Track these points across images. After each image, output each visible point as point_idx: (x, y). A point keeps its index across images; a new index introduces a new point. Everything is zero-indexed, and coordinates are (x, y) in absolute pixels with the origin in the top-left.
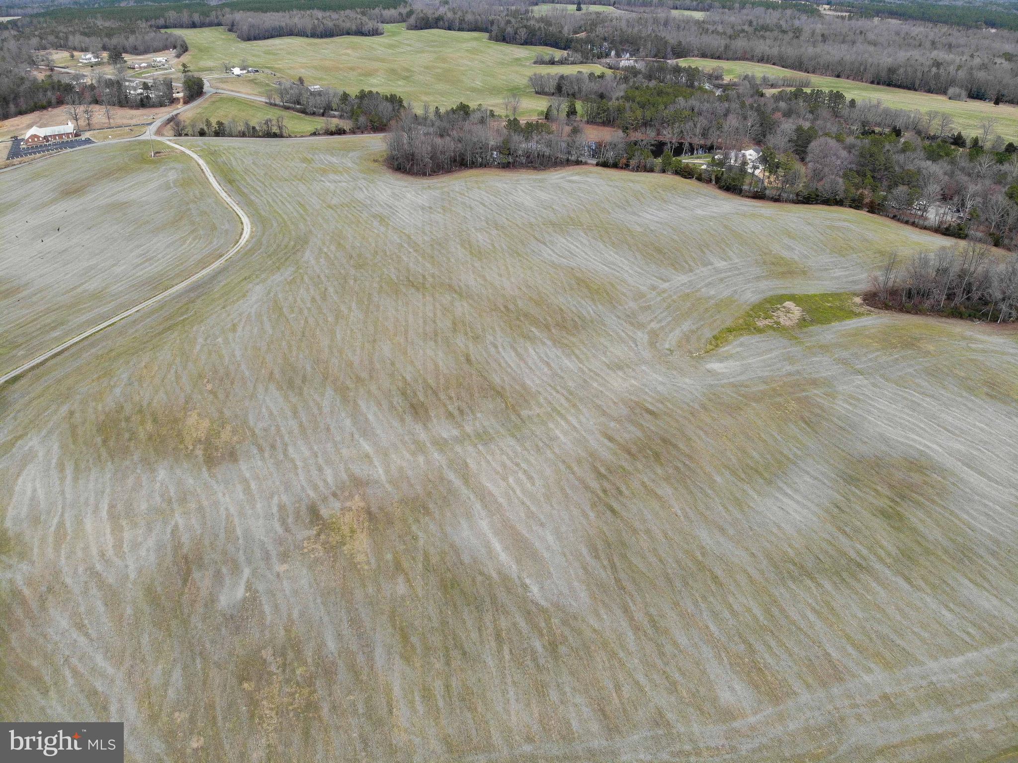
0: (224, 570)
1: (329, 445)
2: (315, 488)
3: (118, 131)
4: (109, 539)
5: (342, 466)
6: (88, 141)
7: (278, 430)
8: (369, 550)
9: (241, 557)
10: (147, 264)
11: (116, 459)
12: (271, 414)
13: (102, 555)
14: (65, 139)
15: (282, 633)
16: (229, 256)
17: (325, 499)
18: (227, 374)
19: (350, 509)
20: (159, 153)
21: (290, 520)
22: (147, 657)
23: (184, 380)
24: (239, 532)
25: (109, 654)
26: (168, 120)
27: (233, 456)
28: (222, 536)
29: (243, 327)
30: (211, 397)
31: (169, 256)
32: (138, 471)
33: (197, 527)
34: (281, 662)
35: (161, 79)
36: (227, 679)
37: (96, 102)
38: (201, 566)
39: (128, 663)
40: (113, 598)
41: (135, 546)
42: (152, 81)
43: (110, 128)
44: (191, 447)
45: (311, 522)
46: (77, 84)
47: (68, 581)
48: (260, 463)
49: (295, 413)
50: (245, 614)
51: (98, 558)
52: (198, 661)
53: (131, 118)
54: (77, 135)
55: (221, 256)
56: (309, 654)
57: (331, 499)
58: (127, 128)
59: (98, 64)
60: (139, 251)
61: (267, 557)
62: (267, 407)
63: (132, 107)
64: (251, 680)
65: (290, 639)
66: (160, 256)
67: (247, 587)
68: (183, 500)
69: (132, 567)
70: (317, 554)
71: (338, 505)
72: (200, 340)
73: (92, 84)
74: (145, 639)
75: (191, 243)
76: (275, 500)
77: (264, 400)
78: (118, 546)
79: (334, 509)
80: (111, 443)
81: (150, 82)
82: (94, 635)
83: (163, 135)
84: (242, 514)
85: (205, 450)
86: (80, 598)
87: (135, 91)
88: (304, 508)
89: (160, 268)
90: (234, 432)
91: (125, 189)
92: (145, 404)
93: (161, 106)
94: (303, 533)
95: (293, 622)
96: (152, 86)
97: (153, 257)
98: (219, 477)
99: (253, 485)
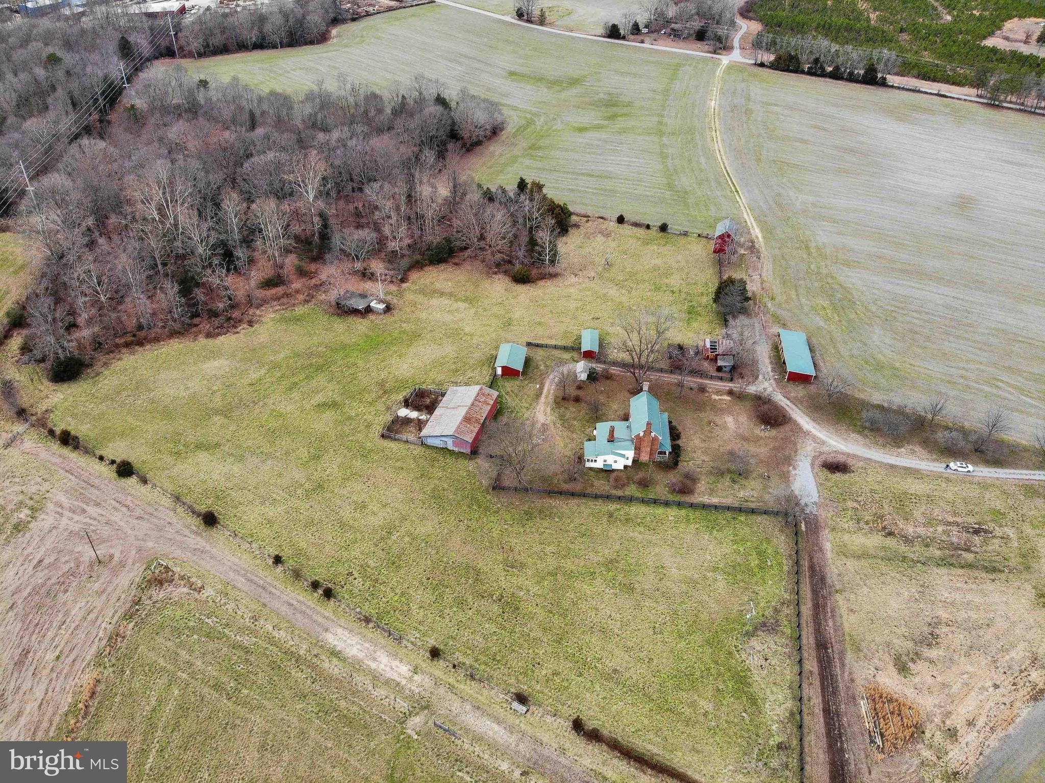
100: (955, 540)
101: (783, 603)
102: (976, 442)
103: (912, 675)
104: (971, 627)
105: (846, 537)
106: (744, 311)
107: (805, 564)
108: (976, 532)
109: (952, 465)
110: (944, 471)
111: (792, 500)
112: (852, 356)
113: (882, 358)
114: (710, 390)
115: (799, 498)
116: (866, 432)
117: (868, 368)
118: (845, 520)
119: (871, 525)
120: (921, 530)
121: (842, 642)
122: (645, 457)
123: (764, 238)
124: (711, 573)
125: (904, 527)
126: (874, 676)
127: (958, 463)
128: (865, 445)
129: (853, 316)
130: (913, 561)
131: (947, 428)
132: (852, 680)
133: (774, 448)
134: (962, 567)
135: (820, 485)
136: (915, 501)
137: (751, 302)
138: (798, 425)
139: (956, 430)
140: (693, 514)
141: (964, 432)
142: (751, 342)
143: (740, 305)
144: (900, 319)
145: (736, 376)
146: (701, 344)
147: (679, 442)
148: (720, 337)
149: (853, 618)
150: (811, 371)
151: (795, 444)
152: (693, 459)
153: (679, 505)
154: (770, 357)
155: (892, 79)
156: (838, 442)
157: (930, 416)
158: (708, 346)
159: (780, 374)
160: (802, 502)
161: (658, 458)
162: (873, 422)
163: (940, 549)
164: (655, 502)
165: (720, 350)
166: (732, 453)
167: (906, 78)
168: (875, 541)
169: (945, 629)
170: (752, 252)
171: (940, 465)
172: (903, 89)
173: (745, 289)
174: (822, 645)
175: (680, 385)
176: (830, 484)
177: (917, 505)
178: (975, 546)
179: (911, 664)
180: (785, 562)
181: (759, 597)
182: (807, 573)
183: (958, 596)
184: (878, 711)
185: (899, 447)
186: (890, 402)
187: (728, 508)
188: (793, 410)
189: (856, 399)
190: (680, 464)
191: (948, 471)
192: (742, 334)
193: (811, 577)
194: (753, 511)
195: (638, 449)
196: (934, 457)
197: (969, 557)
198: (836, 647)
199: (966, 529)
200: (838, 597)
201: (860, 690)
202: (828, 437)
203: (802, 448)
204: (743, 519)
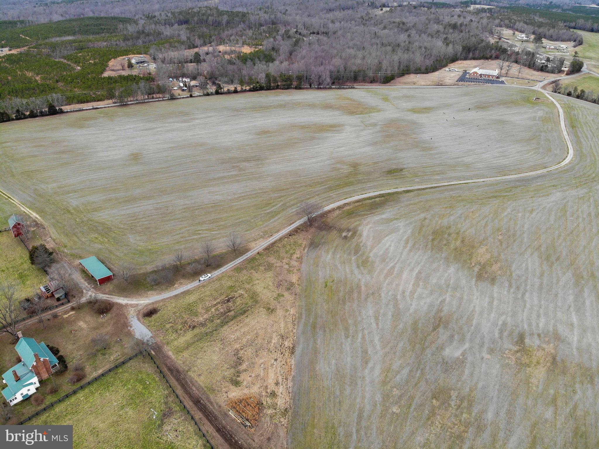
0: (456, 337)
1: (552, 305)
2: (530, 324)
3: (521, 81)
4: (410, 287)
5: (553, 321)
6: (502, 82)
7: (526, 280)
8: (541, 380)
9: (468, 336)
10: (501, 158)
11: (434, 251)
12: (527, 269)
13: (404, 292)
14: (491, 78)
15: (467, 389)
16: (551, 169)
17: (532, 334)
18: (514, 235)
19: (544, 349)
20: (539, 99)
21: (505, 334)
22: (397, 353)
23: (488, 228)
24: (474, 322)
25: (382, 339)
26: (553, 82)
27: (493, 280)
28: (465, 319)
29: (538, 213)
30: (499, 243)
31: (515, 158)
32: (441, 262)
33: (454, 306)
34: (458, 404)
35: (559, 58)
36: (427, 391)
37: (516, 62)
38: (446, 327)
39: (387, 350)
40: (397, 315)
41: (420, 297)
42: (553, 57)
43: (517, 78)
44: (473, 265)
45: (517, 342)
46: (510, 50)
47: (383, 295)
48: (505, 293)
49: (542, 275)
50: (454, 366)
51: (401, 293)
52: (419, 372)
53: (532, 76)
54: (498, 78)
55: (546, 168)
56: (475, 410)
57: (536, 336)
58: (527, 80)
59: (527, 41)
60: (501, 150)
61: (482, 345)
62: (527, 265)
63: (535, 70)
64: (438, 401)
65: (470, 395)
66: (511, 156)
67: (463, 353)
68: (455, 289)
69: (413, 306)
70: (510, 362)
71: (538, 342)
72: (509, 210)
73: (518, 51)
74: (401, 344)
75: (532, 155)
76: (503, 318)
77: (527, 259)
78: (413, 293)
79: (534, 343)
80: (436, 242)
81: (551, 58)
82: (380, 327)
83: (545, 89)
84: (481, 314)
85: (480, 270)
86: (383, 306)
87: (540, 60)
88: (517, 332)
89: (507, 163)
90: (501, 268)
91: (510, 114)
92: (462, 230)
93: (552, 73)
94: (509, 346)
95: (476, 389)
96: (552, 60)
97: (506, 156)
98: (480, 288)
99: (495, 303)
100: (222, 310)
101: (167, 397)
102: (205, 263)
103: (242, 382)
104: (251, 343)
105: (176, 343)
106: (53, 261)
107: (165, 370)
108: (228, 301)
109: (201, 279)
110: (199, 283)
111: (140, 343)
112: (125, 255)
113: (140, 248)
114: (60, 314)
115: (142, 340)
116: (154, 287)
117: (137, 256)
118: (170, 335)
119: (183, 329)
120: (206, 316)
121: (204, 393)
122: (45, 376)
123: (40, 216)
124: (122, 411)
125: (198, 320)
126: (227, 397)
127: (203, 276)
128: (158, 294)
129: (114, 235)
130: (211, 332)
131: (189, 264)
132: (220, 407)
133: (114, 323)
134: (232, 320)
135: (148, 327)
136: (195, 305)
137: (54, 254)
138: (119, 304)
139: (194, 262)
140: (92, 388)
141: (197, 261)
142: (67, 275)
143: (48, 259)
144: (138, 225)
145: (70, 298)
146: (39, 291)
147: (61, 354)
148: (48, 282)
149: (202, 378)
150: (109, 273)
151: (124, 315)
152: (74, 358)
153: (82, 388)
154: (83, 278)
155: (65, 108)
156: (144, 300)
157: (178, 263)
158: (44, 290)
159: (94, 284)
160: (145, 341)
161: (53, 371)
162: (155, 281)
163: (219, 319)
164: (67, 396)
165: (52, 289)
166: (94, 341)
167: (72, 106)
168: (189, 336)
169: (242, 352)
170: (38, 227)
171: (196, 282)
172: (74, 111)
173: (46, 248)
174: (197, 402)
175: (41, 321)
176: (153, 323)
177: (198, 306)
178: (231, 307)
179: (238, 379)
180: (155, 376)
181: (154, 404)
182: (169, 374)
183: (238, 334)
184: (239, 411)
185: (174, 285)
186: (157, 267)
187: (110, 371)
188: (112, 298)
189: (140, 274)
190: (68, 365)
191: (201, 282)
192: (59, 274)
193: (172, 374)
194: (123, 363)
195: (38, 374)
196: (191, 280)
197: (232, 313)
198: (203, 397)
199: (223, 302)
200: (190, 373)
201: (226, 408)
202: (138, 301)
203: (128, 314)
204: (121, 370)
